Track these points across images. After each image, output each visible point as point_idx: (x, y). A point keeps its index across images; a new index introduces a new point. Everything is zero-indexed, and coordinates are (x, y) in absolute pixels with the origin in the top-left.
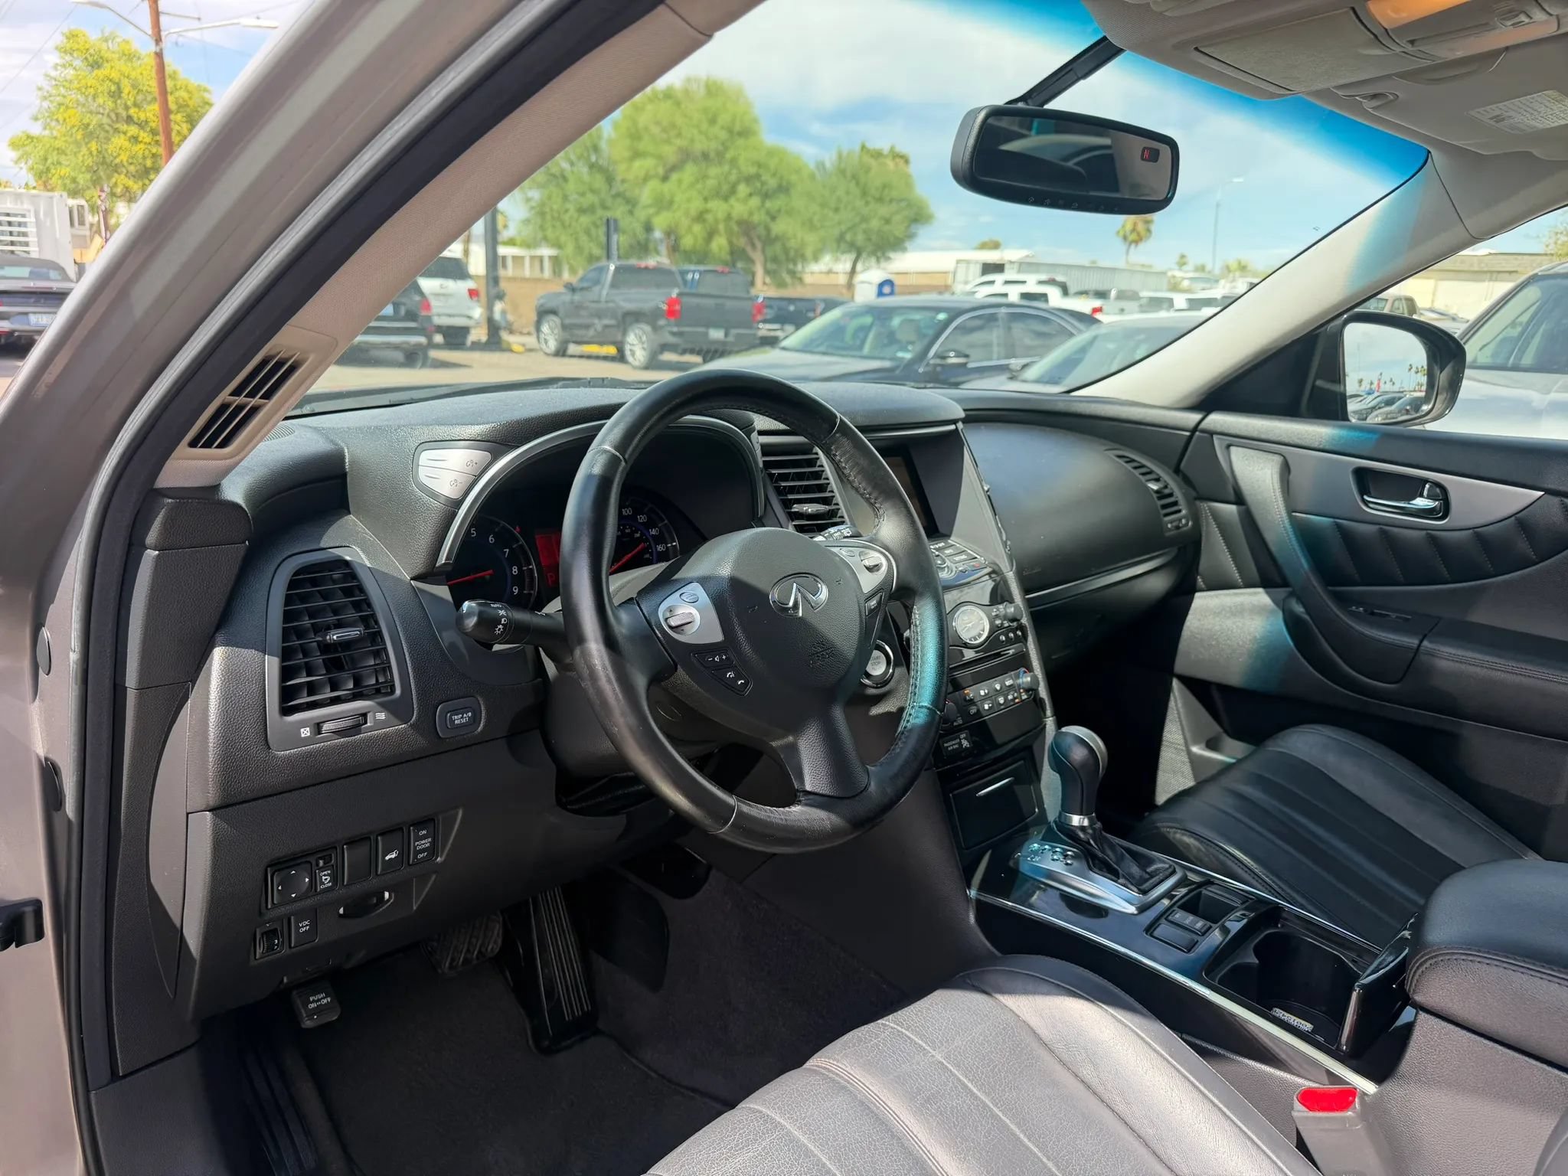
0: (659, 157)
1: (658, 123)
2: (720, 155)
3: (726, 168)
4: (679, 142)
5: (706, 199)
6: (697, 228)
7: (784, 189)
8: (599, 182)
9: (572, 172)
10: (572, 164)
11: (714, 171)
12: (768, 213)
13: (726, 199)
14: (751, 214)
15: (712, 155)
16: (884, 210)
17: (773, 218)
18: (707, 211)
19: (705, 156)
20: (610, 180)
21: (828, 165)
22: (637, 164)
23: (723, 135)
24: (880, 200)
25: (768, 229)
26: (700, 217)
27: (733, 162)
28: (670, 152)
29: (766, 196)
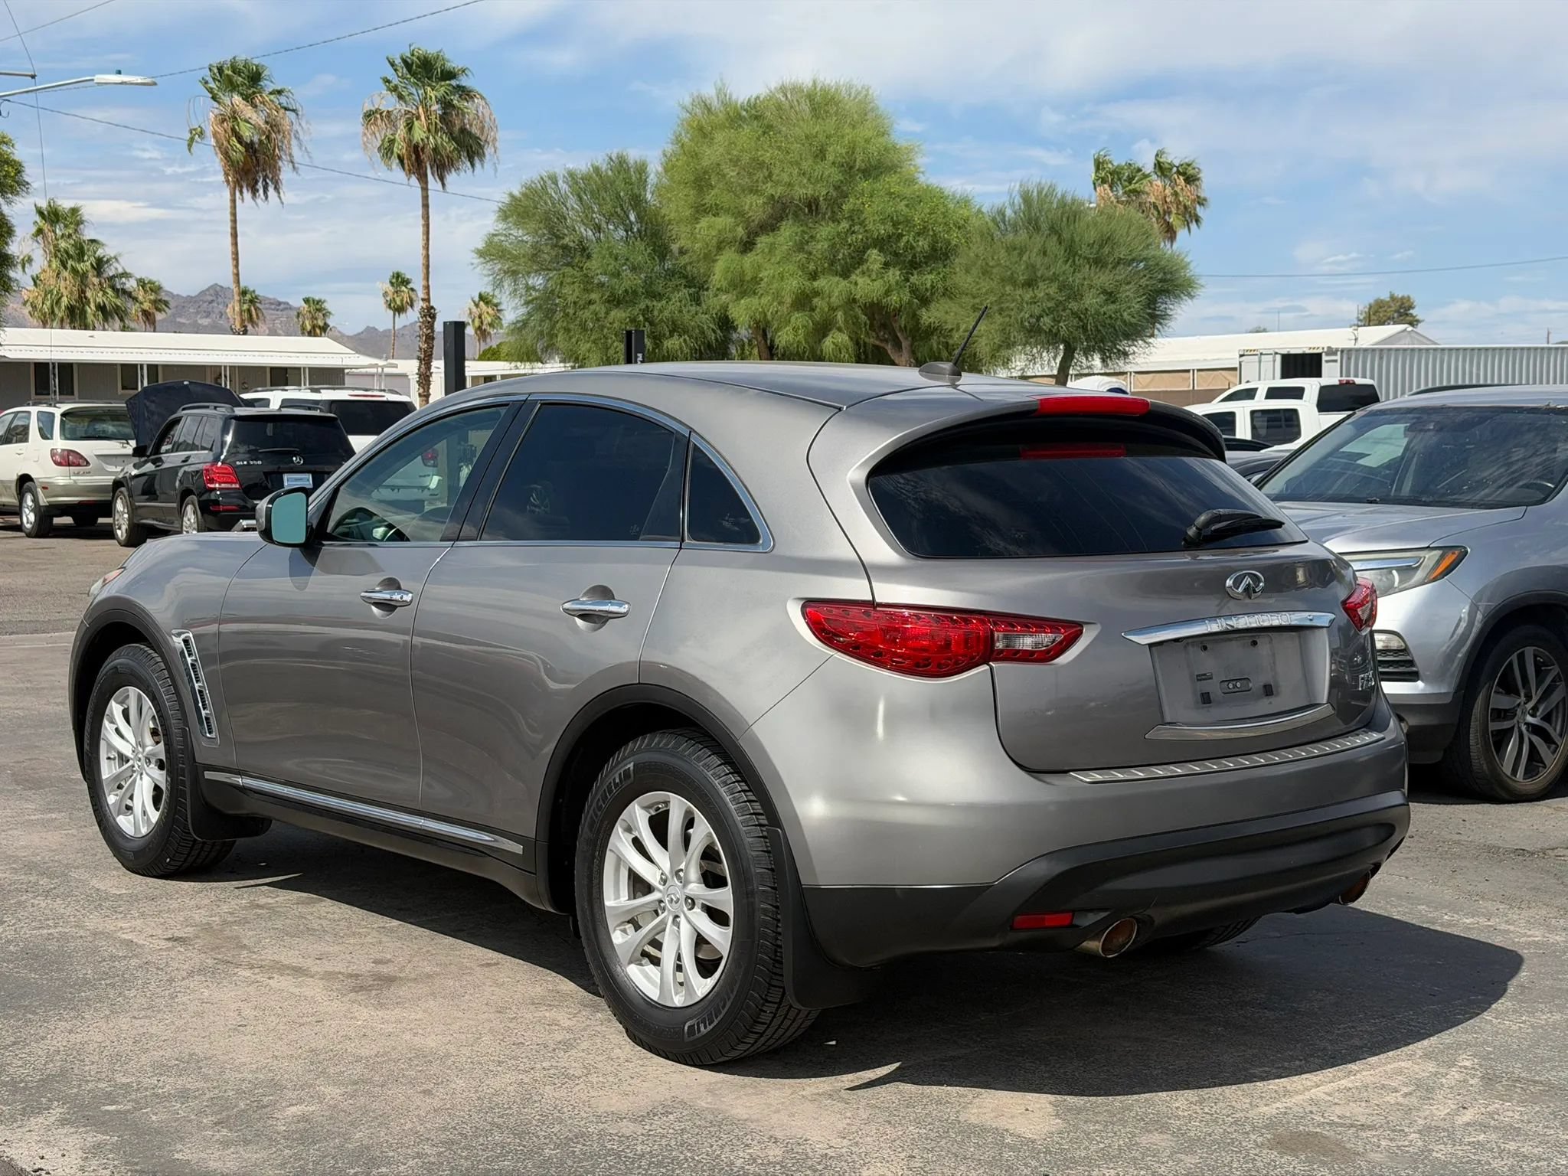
0: (739, 214)
1: (735, 162)
2: (835, 204)
3: (845, 225)
4: (769, 189)
5: (814, 276)
6: (799, 319)
7: (940, 254)
8: (641, 253)
9: (598, 240)
10: (598, 228)
11: (825, 231)
12: (914, 291)
13: (845, 274)
14: (888, 293)
15: (823, 205)
16: (1104, 279)
17: (925, 302)
18: (816, 293)
19: (812, 206)
20: (661, 251)
21: (1009, 213)
22: (704, 222)
23: (837, 176)
24: (1099, 262)
25: (915, 317)
26: (803, 301)
27: (855, 217)
28: (755, 207)
29: (914, 265)
